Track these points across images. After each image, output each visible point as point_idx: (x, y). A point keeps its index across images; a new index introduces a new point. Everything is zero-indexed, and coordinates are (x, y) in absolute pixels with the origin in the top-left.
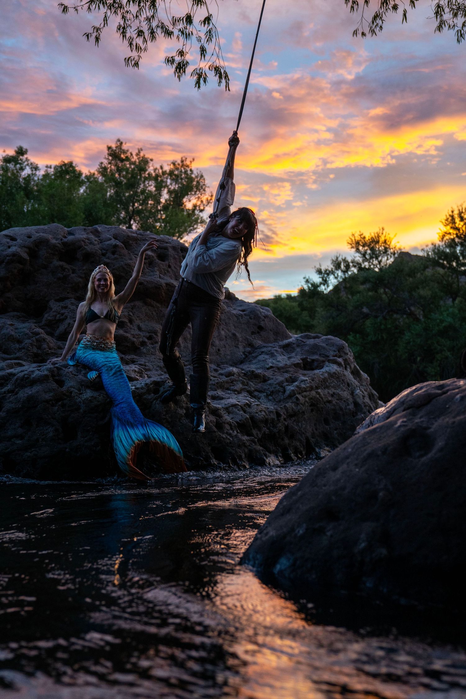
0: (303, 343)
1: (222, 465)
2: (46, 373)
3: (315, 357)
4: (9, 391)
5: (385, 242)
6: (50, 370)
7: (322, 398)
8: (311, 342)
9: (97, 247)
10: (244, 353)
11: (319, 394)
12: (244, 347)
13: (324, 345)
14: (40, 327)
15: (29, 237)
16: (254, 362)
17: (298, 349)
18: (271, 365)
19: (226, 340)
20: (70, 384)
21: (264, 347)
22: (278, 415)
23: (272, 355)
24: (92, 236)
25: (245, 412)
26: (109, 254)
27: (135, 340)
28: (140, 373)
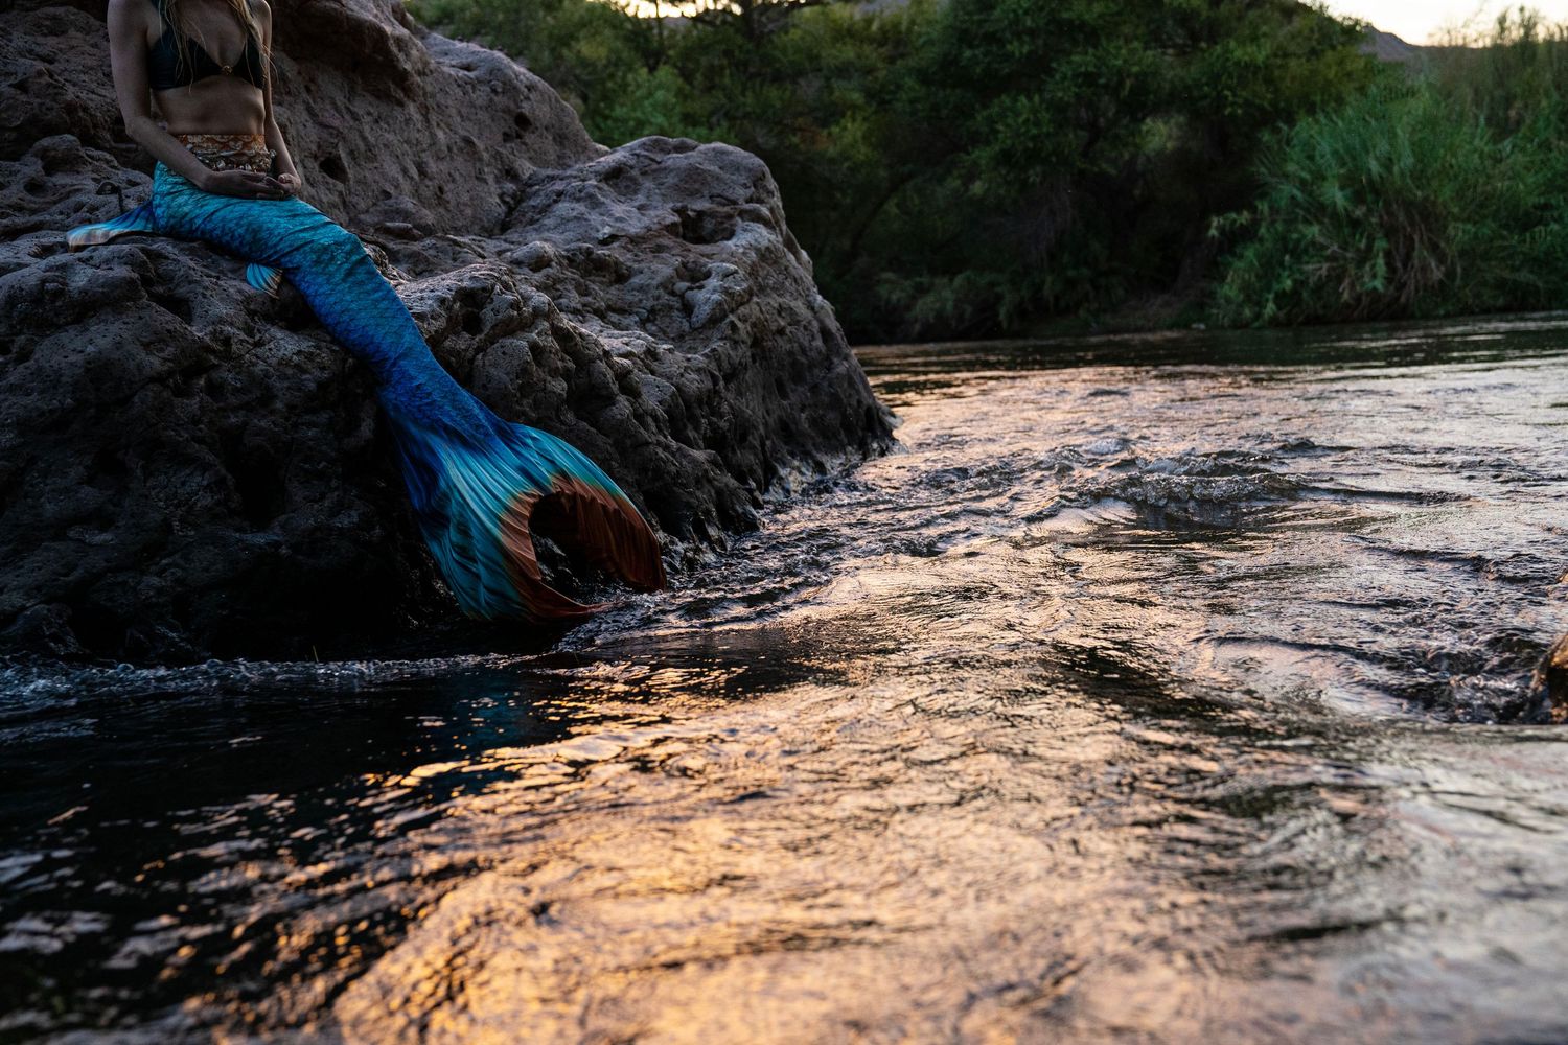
0: (655, 166)
3: (702, 205)
7: (767, 321)
8: (675, 160)
10: (501, 196)
12: (497, 181)
13: (714, 168)
16: (549, 222)
17: (648, 184)
18: (607, 230)
19: (452, 158)
20: (212, 309)
21: (552, 178)
22: (712, 378)
23: (593, 202)
25: (657, 374)
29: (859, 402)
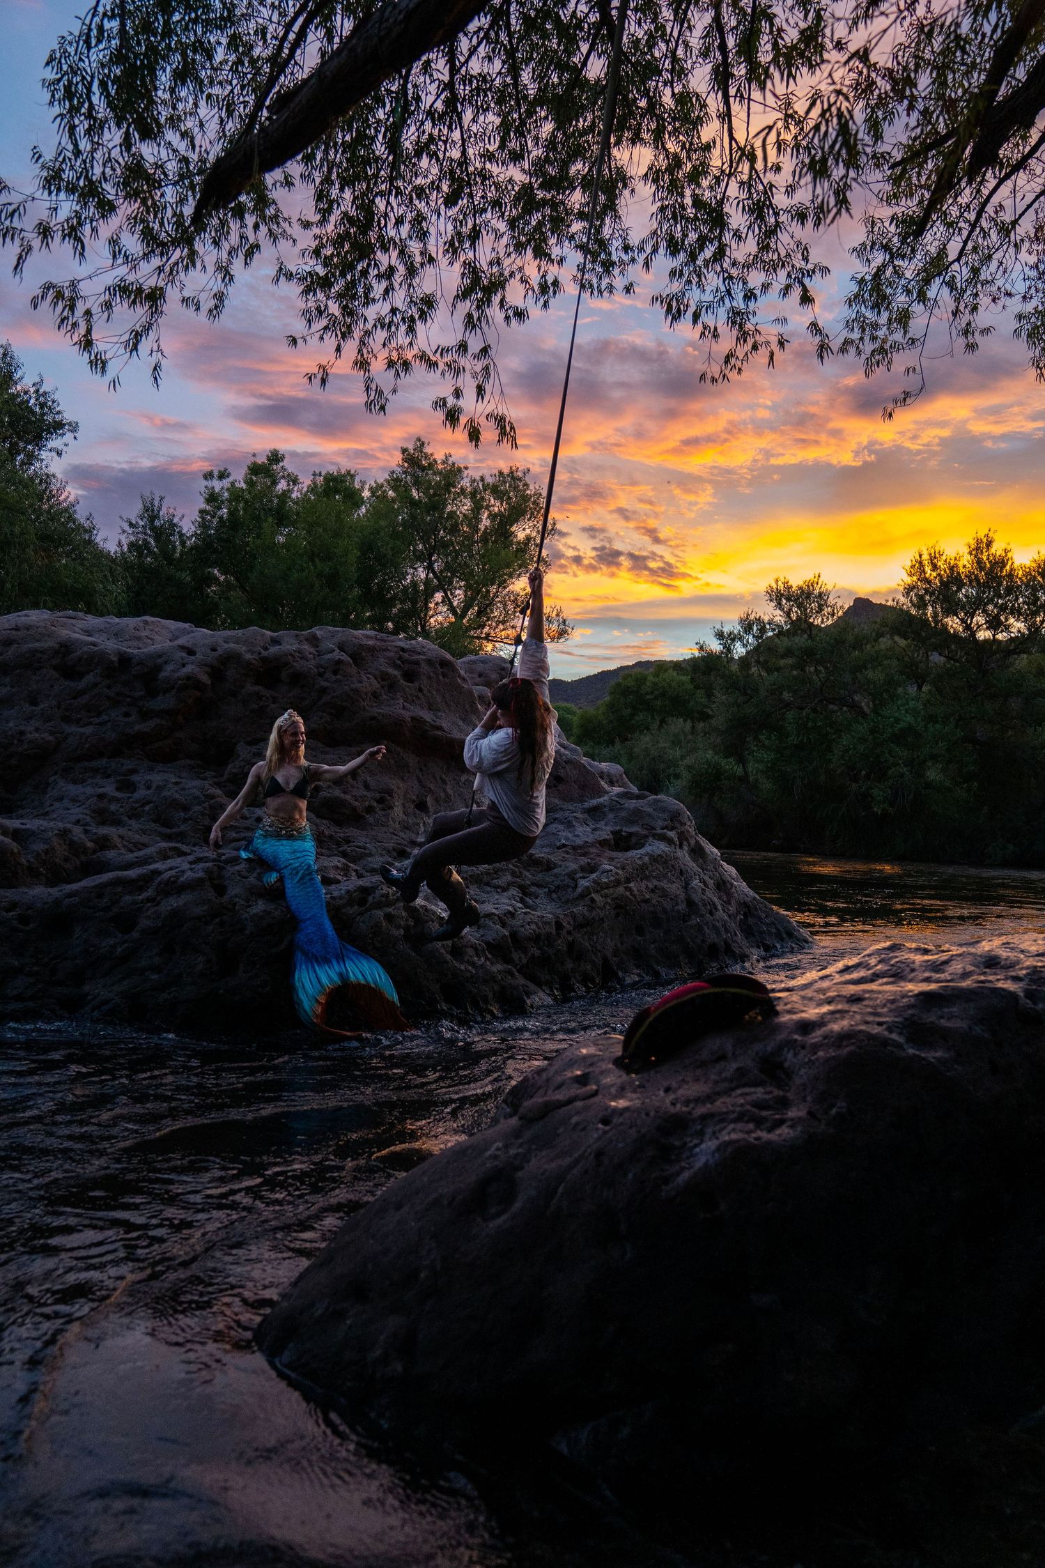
0: (618, 806)
1: (455, 1012)
2: (201, 874)
3: (635, 829)
4: (148, 900)
5: (820, 594)
6: (207, 871)
7: (634, 896)
8: (633, 803)
9: (311, 664)
11: (630, 890)
13: (650, 810)
14: (218, 785)
15: (214, 650)
17: (611, 816)
18: (563, 841)
20: (234, 891)
21: (561, 809)
22: (559, 926)
23: (569, 825)
24: (306, 647)
25: (504, 925)
26: (328, 675)
27: (357, 804)
28: (345, 870)
29: (703, 941)
